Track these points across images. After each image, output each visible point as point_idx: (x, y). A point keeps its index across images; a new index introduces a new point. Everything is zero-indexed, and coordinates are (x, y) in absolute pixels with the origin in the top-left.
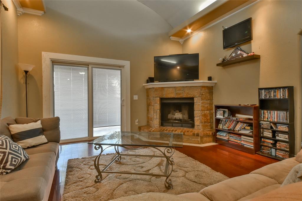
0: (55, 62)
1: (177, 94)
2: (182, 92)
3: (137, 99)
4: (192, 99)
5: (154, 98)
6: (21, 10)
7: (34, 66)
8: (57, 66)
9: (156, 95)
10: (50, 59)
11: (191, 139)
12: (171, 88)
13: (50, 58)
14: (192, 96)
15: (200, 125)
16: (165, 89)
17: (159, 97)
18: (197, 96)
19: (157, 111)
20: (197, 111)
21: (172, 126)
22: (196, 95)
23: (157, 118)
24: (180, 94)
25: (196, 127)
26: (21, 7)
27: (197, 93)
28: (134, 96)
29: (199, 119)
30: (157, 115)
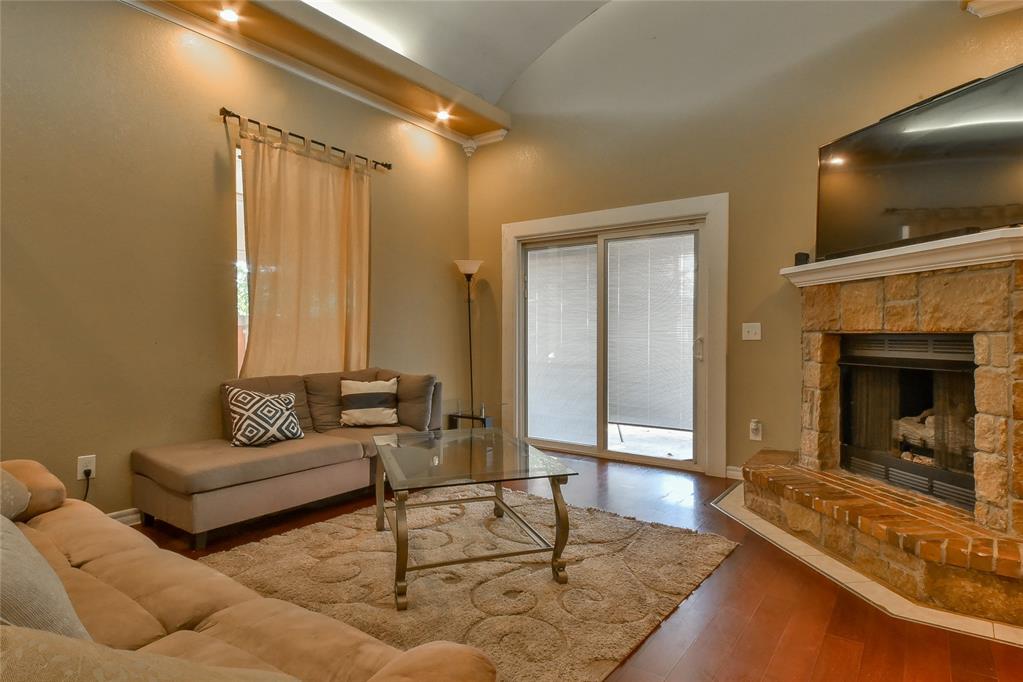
0: (527, 245)
1: (888, 314)
2: (913, 301)
3: (758, 337)
4: (964, 340)
5: (805, 335)
6: (470, 145)
7: (482, 262)
8: (537, 252)
9: (810, 319)
10: (517, 237)
11: (886, 560)
12: (863, 284)
13: (517, 235)
14: (956, 325)
15: (1003, 503)
16: (844, 292)
17: (820, 331)
18: (986, 325)
19: (813, 392)
20: (991, 418)
21: (887, 477)
22: (984, 320)
23: (811, 424)
24: (901, 314)
25: (980, 509)
26: (468, 139)
27: (986, 307)
28: (744, 324)
29: (1001, 466)
30: (811, 412)
